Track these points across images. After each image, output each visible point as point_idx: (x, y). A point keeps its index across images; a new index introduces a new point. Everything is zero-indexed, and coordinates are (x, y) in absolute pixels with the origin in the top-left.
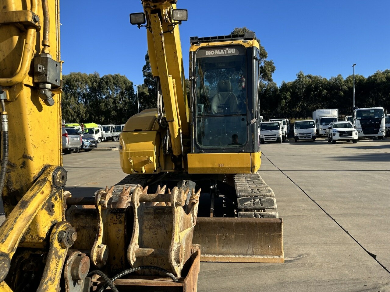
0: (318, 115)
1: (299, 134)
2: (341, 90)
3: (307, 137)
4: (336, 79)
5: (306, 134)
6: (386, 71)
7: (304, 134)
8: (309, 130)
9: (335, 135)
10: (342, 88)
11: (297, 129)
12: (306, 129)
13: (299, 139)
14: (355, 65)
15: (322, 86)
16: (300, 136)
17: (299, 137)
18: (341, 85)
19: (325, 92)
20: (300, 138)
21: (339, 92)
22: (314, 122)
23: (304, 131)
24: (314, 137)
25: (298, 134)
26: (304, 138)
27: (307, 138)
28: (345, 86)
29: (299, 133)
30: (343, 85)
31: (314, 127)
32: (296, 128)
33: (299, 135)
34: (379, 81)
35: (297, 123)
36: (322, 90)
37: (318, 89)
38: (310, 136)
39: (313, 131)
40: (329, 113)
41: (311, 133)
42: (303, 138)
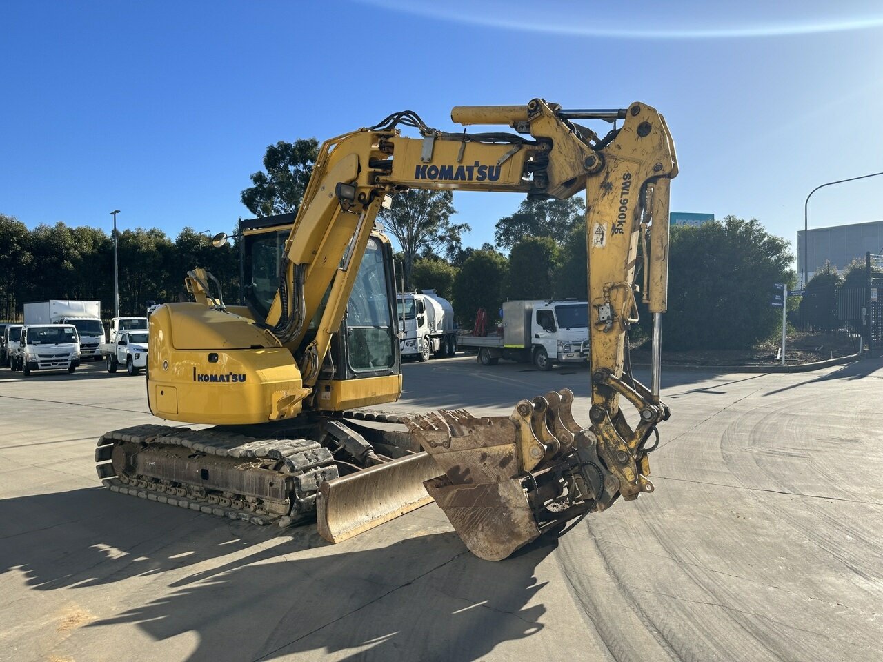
0: (55, 313)
1: (40, 356)
2: (68, 257)
3: (59, 363)
4: (53, 233)
5: (57, 356)
6: (152, 232)
7: (51, 356)
8: (64, 347)
9: (139, 357)
10: (67, 253)
11: (35, 345)
12: (57, 344)
13: (40, 367)
14: (118, 212)
15: (18, 242)
16: (42, 361)
17: (39, 364)
18: (67, 245)
19: (27, 257)
20: (42, 365)
21: (62, 261)
22: (73, 328)
23: (52, 348)
24: (75, 363)
25: (37, 356)
26: (53, 366)
27: (59, 365)
28: (75, 249)
29: (40, 353)
30: (71, 246)
31: (74, 341)
32: (29, 343)
33: (39, 359)
34: (144, 248)
35: (32, 331)
36: (20, 252)
37: (9, 249)
38: (66, 360)
39: (73, 350)
40: (81, 309)
41: (68, 355)
42: (50, 365)
